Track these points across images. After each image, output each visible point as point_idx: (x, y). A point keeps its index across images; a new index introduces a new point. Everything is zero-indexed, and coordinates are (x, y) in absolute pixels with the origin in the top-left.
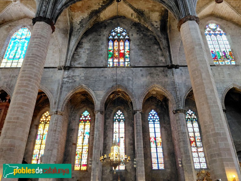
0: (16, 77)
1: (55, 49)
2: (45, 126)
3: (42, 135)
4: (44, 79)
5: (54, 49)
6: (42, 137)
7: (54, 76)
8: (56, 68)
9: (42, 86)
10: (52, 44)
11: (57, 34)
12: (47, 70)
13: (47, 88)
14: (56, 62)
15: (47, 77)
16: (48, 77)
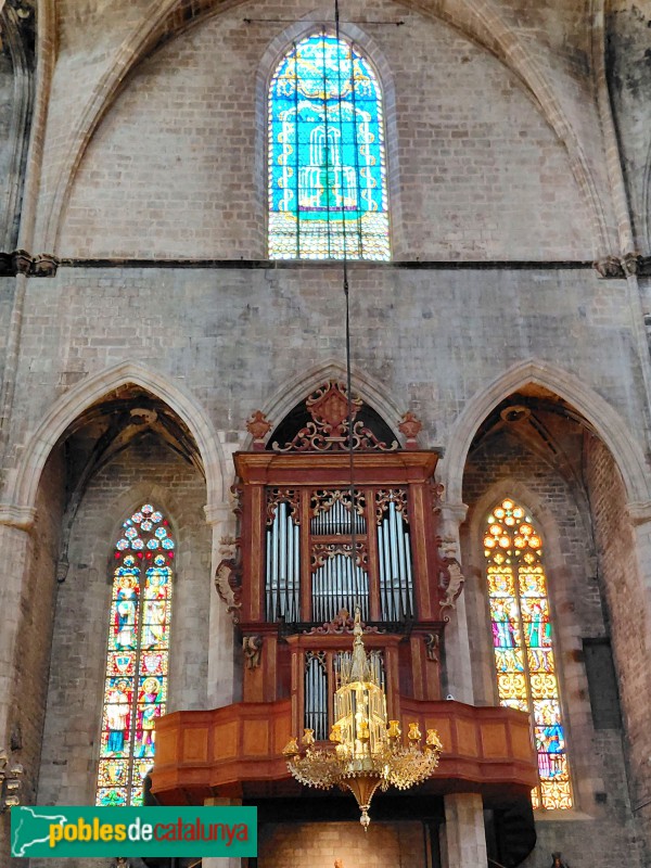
0: (391, 313)
1: (547, 164)
2: (516, 574)
3: (516, 625)
4: (547, 329)
5: (542, 161)
6: (522, 635)
7: (595, 311)
8: (588, 265)
9: (548, 364)
10: (523, 134)
11: (549, 74)
12: (545, 278)
13: (577, 374)
14: (575, 234)
15: (556, 313)
16: (563, 319)
